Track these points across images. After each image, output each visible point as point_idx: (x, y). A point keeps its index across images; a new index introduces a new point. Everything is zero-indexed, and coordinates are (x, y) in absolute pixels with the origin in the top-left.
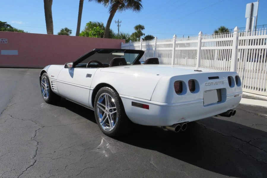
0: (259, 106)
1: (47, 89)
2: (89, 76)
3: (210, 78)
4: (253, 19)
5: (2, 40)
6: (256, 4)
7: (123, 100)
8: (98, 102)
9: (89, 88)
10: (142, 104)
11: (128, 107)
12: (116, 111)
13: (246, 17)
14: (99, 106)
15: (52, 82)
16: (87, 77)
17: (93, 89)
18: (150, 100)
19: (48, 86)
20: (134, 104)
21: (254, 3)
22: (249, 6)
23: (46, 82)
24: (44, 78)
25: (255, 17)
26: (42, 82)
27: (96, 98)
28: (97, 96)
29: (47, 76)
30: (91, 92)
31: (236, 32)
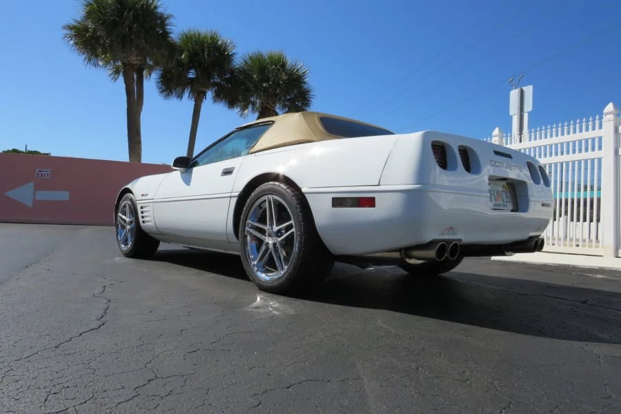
0: (564, 265)
1: (128, 227)
2: (228, 172)
3: (497, 153)
4: (526, 116)
5: (40, 171)
6: (529, 90)
7: (309, 198)
8: (249, 221)
9: (229, 195)
10: (357, 198)
11: (322, 212)
12: (293, 230)
13: (511, 114)
14: (251, 231)
15: (142, 208)
16: (222, 175)
17: (237, 194)
18: (378, 185)
19: (133, 219)
20: (338, 202)
21: (524, 88)
22: (514, 94)
23: (128, 213)
24: (125, 206)
25: (528, 112)
26: (120, 214)
27: (243, 212)
28: (247, 208)
29: (131, 200)
30: (234, 201)
31: (497, 138)
